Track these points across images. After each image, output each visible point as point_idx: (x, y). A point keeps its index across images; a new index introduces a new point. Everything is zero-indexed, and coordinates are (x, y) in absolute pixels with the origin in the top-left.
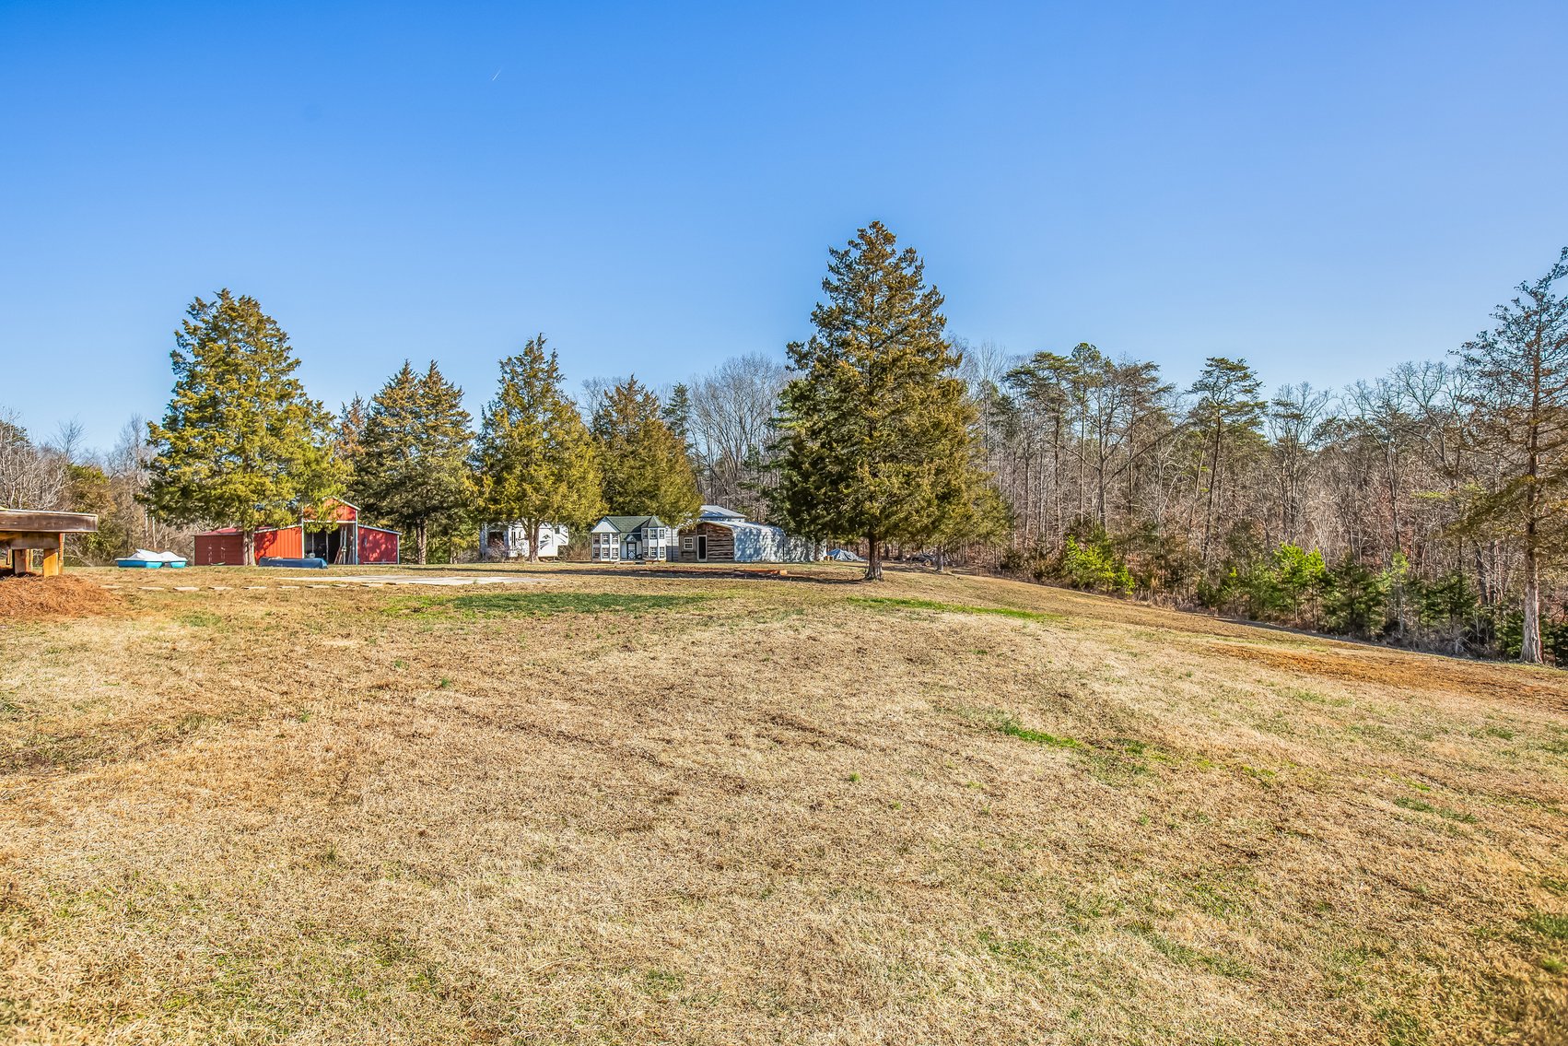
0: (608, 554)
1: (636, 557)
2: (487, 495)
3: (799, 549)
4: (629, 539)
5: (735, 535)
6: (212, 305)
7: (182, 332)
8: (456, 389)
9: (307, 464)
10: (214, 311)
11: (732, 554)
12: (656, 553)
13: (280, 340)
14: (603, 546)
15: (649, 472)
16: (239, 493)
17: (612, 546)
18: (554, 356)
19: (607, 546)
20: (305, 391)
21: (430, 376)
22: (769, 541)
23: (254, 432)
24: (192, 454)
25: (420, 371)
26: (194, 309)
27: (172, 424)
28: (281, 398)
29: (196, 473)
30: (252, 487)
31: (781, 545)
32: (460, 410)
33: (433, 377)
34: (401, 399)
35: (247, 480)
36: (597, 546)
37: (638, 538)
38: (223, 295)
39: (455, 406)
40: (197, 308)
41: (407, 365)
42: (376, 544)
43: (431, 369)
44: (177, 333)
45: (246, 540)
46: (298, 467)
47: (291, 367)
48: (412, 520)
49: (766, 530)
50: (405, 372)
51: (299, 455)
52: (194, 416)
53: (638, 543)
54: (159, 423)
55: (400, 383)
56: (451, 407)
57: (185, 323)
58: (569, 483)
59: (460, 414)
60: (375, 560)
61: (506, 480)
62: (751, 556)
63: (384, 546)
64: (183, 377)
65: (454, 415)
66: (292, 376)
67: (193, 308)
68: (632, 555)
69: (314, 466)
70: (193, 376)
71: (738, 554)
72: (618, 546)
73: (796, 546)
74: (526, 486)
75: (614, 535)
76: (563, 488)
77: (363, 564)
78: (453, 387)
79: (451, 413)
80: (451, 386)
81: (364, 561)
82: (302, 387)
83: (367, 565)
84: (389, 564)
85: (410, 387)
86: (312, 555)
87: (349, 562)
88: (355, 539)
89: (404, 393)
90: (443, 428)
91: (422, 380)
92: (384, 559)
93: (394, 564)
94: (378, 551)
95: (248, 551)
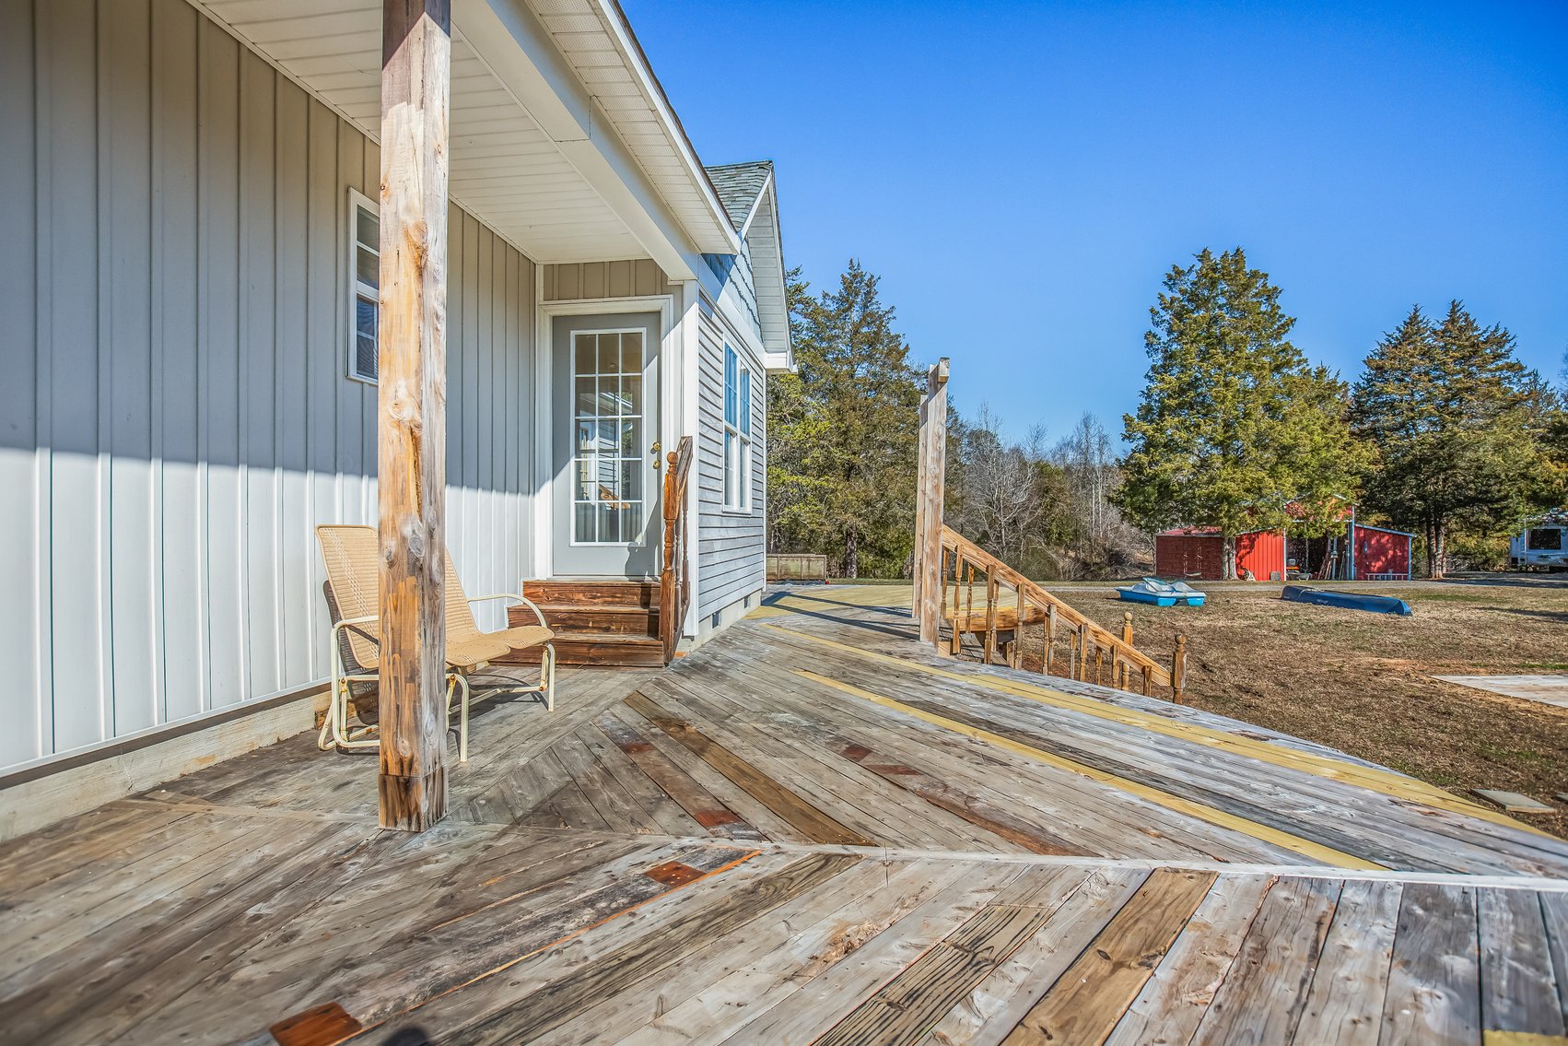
6: (1190, 271)
7: (1158, 308)
8: (1501, 332)
10: (1193, 277)
13: (1269, 298)
16: (1230, 492)
20: (1304, 356)
21: (1453, 321)
24: (1171, 447)
25: (1435, 318)
26: (1170, 280)
27: (1146, 413)
29: (1178, 469)
30: (1247, 484)
32: (1512, 360)
33: (1457, 319)
34: (1412, 356)
35: (1238, 476)
38: (1204, 256)
39: (1500, 356)
40: (1173, 278)
41: (1416, 311)
42: (1381, 550)
43: (1453, 312)
44: (1152, 311)
45: (1227, 546)
47: (1284, 327)
48: (1431, 517)
50: (1413, 320)
51: (1304, 440)
52: (1173, 402)
54: (1134, 414)
55: (1406, 337)
56: (1497, 357)
57: (1161, 297)
59: (1510, 367)
60: (1380, 570)
63: (1391, 552)
64: (1158, 359)
66: (1287, 339)
67: (1170, 278)
69: (1323, 454)
70: (1170, 356)
77: (1366, 578)
78: (1497, 329)
79: (1492, 367)
80: (1492, 329)
81: (1364, 573)
82: (1299, 353)
83: (1371, 579)
84: (1399, 578)
85: (1423, 339)
86: (1293, 561)
87: (1340, 574)
88: (1350, 544)
89: (1415, 349)
90: (1483, 389)
91: (1439, 328)
92: (1390, 571)
93: (1406, 578)
94: (1384, 559)
95: (1229, 561)
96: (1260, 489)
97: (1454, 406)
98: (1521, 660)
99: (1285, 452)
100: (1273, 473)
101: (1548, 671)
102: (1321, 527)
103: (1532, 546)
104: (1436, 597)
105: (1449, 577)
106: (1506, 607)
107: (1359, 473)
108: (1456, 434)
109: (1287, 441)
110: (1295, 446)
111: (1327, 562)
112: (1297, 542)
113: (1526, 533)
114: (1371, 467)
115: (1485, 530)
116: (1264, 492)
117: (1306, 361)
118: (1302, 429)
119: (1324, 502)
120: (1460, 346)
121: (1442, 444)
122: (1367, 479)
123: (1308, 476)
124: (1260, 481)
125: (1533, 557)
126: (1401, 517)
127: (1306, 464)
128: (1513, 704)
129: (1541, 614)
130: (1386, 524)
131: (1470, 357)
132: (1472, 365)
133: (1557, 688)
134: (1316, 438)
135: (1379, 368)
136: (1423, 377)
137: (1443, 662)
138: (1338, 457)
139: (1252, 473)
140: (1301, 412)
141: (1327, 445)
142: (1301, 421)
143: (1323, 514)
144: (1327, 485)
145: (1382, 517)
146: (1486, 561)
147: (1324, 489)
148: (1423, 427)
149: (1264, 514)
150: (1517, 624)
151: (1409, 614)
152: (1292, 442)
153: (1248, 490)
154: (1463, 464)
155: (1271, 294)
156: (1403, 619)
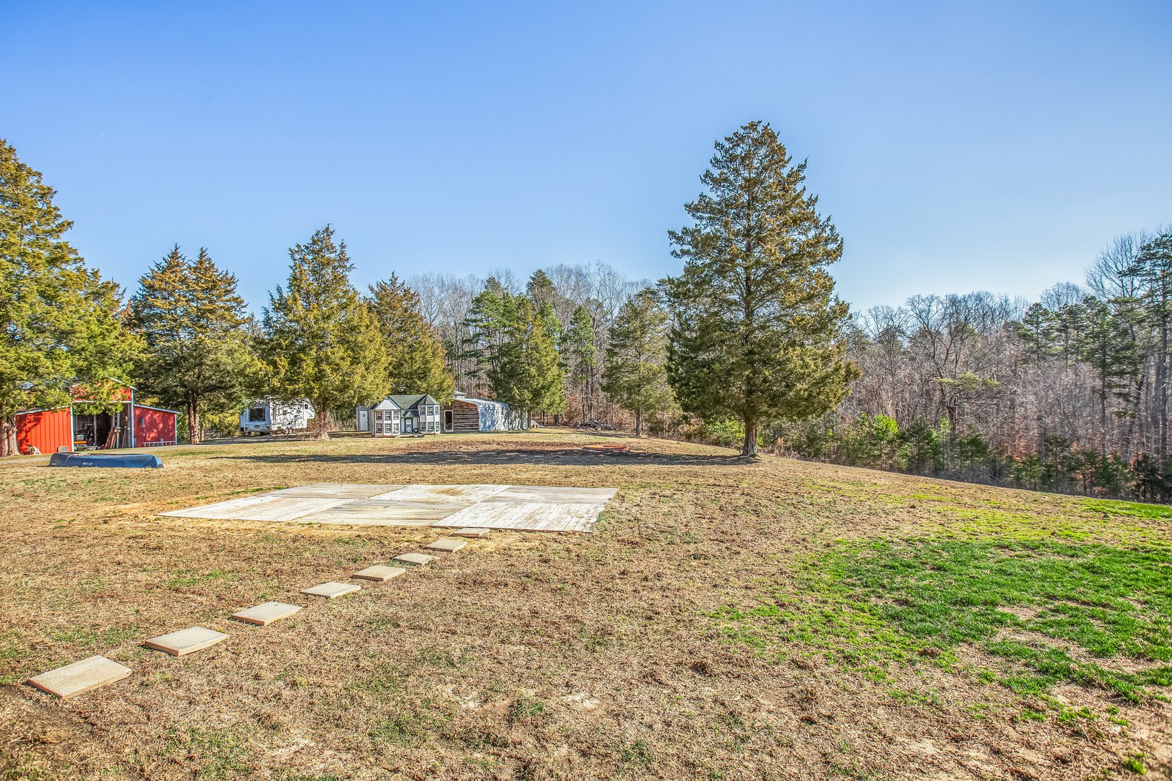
0: (390, 429)
1: (413, 431)
2: (282, 375)
3: (517, 420)
4: (408, 416)
5: (479, 410)
8: (230, 276)
9: (92, 338)
11: (477, 425)
12: (433, 428)
13: (44, 196)
14: (385, 422)
15: (418, 356)
17: (394, 422)
18: (342, 246)
19: (390, 422)
20: (80, 255)
21: (201, 263)
22: (500, 415)
23: (20, 298)
25: (190, 256)
28: (52, 262)
30: (21, 363)
31: (508, 416)
32: (235, 296)
33: (203, 265)
34: (174, 281)
36: (379, 422)
37: (416, 414)
39: (229, 292)
41: (176, 249)
42: (153, 424)
43: (202, 256)
45: (6, 424)
46: (80, 340)
47: (62, 227)
48: (188, 398)
49: (498, 406)
50: (174, 255)
51: (81, 327)
53: (415, 419)
55: (170, 267)
56: (227, 292)
58: (365, 364)
59: (235, 300)
60: (153, 439)
61: (302, 360)
62: (489, 427)
63: (160, 426)
65: (229, 301)
66: (64, 237)
68: (409, 429)
69: (99, 341)
71: (481, 425)
72: (398, 421)
73: (515, 418)
74: (325, 366)
75: (396, 412)
76: (360, 369)
77: (143, 446)
78: (227, 274)
79: (226, 298)
80: (224, 273)
81: (141, 442)
82: (75, 252)
83: (147, 446)
84: (168, 444)
85: (181, 271)
86: (81, 437)
87: (123, 443)
88: (130, 419)
89: (176, 276)
90: (220, 312)
91: (193, 265)
92: (162, 439)
93: (173, 444)
94: (155, 431)
95: (8, 438)
96: (36, 368)
97: (203, 322)
98: (232, 489)
99: (62, 336)
100: (50, 355)
101: (249, 494)
102: (101, 405)
103: (251, 420)
104: (187, 454)
105: (205, 442)
106: (231, 456)
107: (131, 360)
108: (203, 340)
109: (64, 326)
110: (73, 332)
111: (112, 436)
112: (81, 417)
113: (247, 411)
114: (142, 355)
115: (221, 408)
116: (41, 370)
117: (82, 260)
118: (80, 318)
119: (102, 383)
120: (205, 280)
121: (196, 347)
122: (138, 364)
123: (86, 359)
124: (35, 360)
125: (251, 426)
126: (168, 398)
127: (83, 349)
128: (217, 525)
129: (251, 458)
130: (158, 405)
131: (212, 289)
132: (213, 295)
133: (251, 506)
134: (93, 327)
135: (151, 287)
136: (182, 298)
137: (174, 500)
138: (114, 345)
139: (25, 352)
140: (77, 303)
141: (102, 334)
142: (77, 311)
143: (102, 393)
144: (104, 368)
145: (156, 400)
146: (229, 433)
147: (101, 373)
148: (183, 334)
149: (42, 392)
150: (236, 465)
151: (161, 466)
152: (69, 328)
153: (22, 369)
154: (209, 363)
155: (46, 194)
156: (155, 470)
